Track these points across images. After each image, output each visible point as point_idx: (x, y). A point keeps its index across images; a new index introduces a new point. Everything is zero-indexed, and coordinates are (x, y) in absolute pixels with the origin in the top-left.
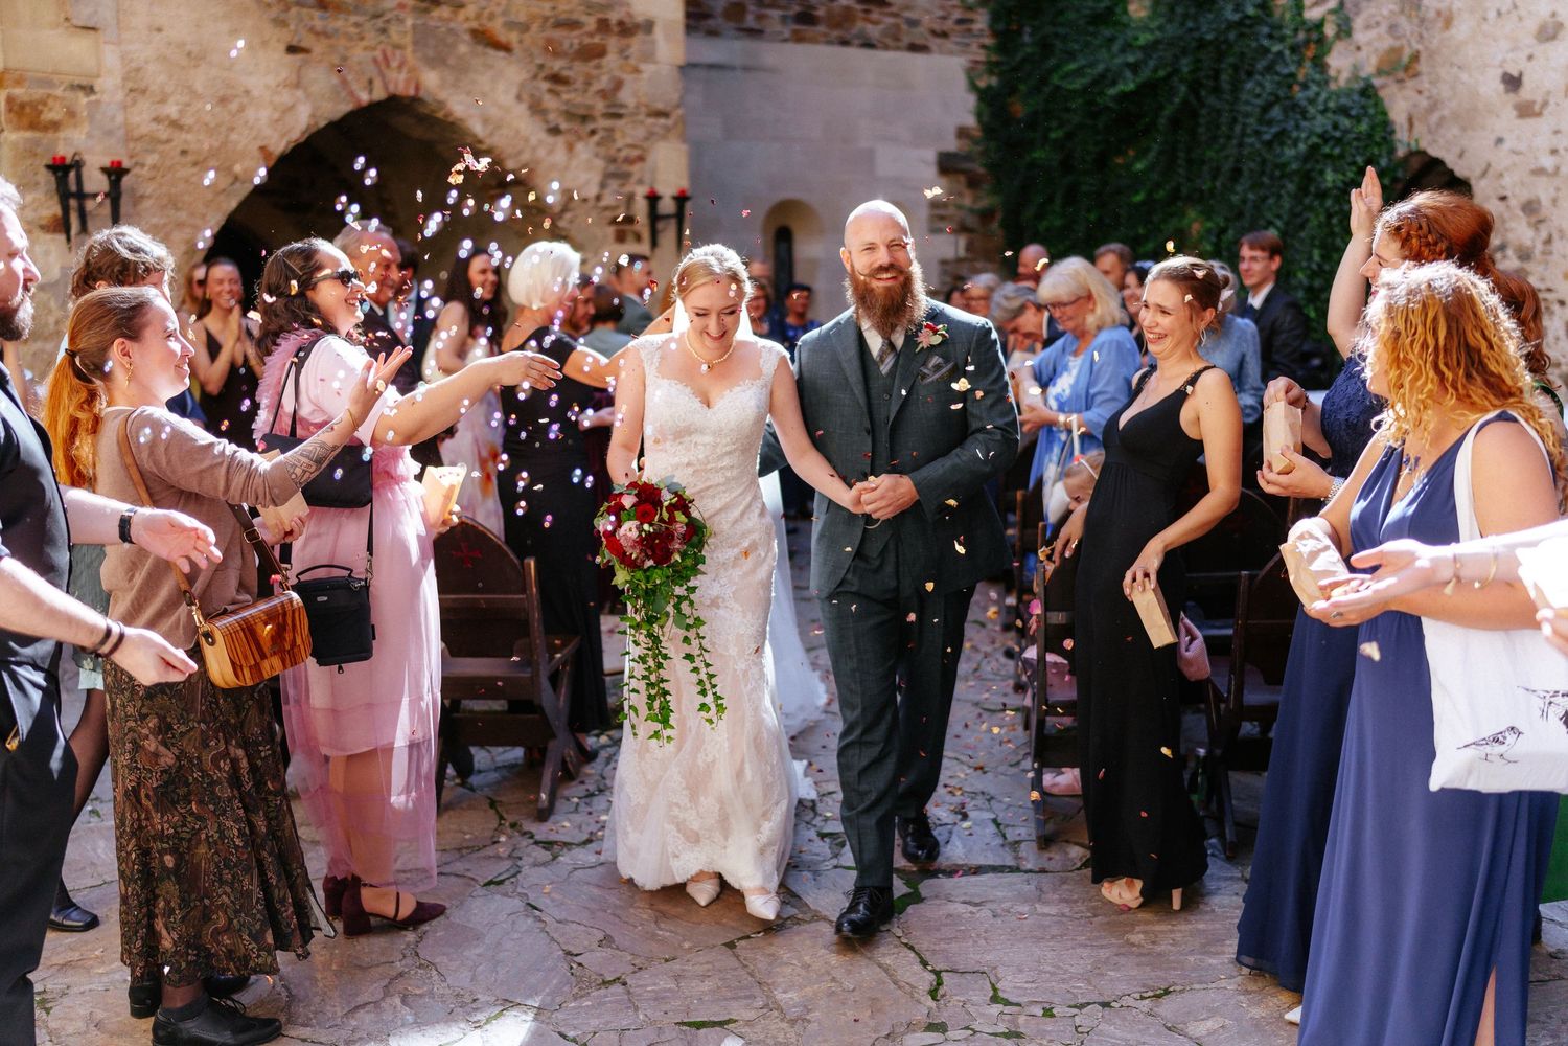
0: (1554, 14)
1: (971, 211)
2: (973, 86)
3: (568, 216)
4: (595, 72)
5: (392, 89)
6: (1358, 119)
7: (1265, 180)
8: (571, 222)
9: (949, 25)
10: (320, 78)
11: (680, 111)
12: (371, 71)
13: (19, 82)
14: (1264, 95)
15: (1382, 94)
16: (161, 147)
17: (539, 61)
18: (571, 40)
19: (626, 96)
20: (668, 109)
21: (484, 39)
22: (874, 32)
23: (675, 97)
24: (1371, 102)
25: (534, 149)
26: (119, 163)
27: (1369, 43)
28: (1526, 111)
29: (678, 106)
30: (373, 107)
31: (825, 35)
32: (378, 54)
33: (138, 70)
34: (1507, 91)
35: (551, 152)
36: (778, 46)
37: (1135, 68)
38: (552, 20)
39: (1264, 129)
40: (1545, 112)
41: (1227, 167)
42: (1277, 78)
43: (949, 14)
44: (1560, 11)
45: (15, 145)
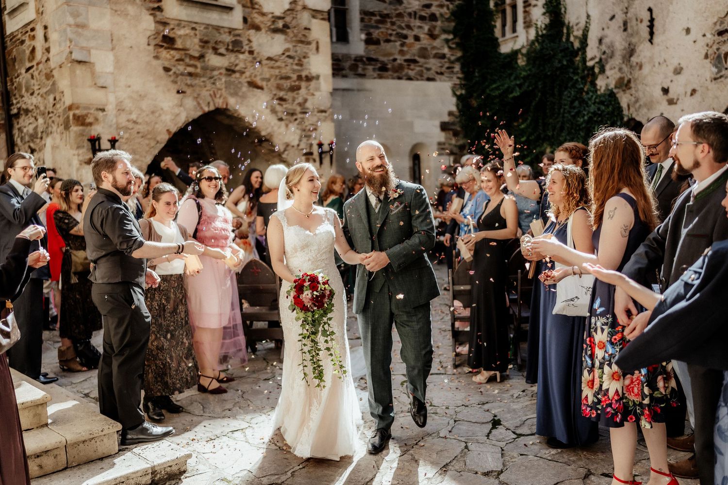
0: (679, 64)
1: (455, 146)
2: (454, 94)
3: (286, 153)
4: (296, 96)
5: (217, 105)
6: (607, 106)
7: (573, 131)
8: (288, 155)
9: (444, 69)
10: (189, 102)
11: (331, 110)
12: (209, 99)
13: (78, 108)
14: (572, 97)
15: (618, 95)
16: (130, 131)
17: (274, 92)
18: (287, 84)
19: (309, 105)
20: (326, 109)
21: (253, 85)
22: (411, 73)
23: (329, 105)
24: (613, 99)
25: (273, 127)
26: (115, 138)
27: (612, 76)
28: (671, 102)
29: (330, 108)
30: (210, 113)
31: (391, 75)
32: (212, 92)
33: (121, 102)
34: (664, 94)
35: (279, 127)
36: (372, 81)
37: (520, 86)
38: (279, 77)
39: (572, 110)
40: (678, 102)
41: (558, 126)
42: (576, 90)
43: (444, 65)
44: (681, 63)
45: (76, 132)
